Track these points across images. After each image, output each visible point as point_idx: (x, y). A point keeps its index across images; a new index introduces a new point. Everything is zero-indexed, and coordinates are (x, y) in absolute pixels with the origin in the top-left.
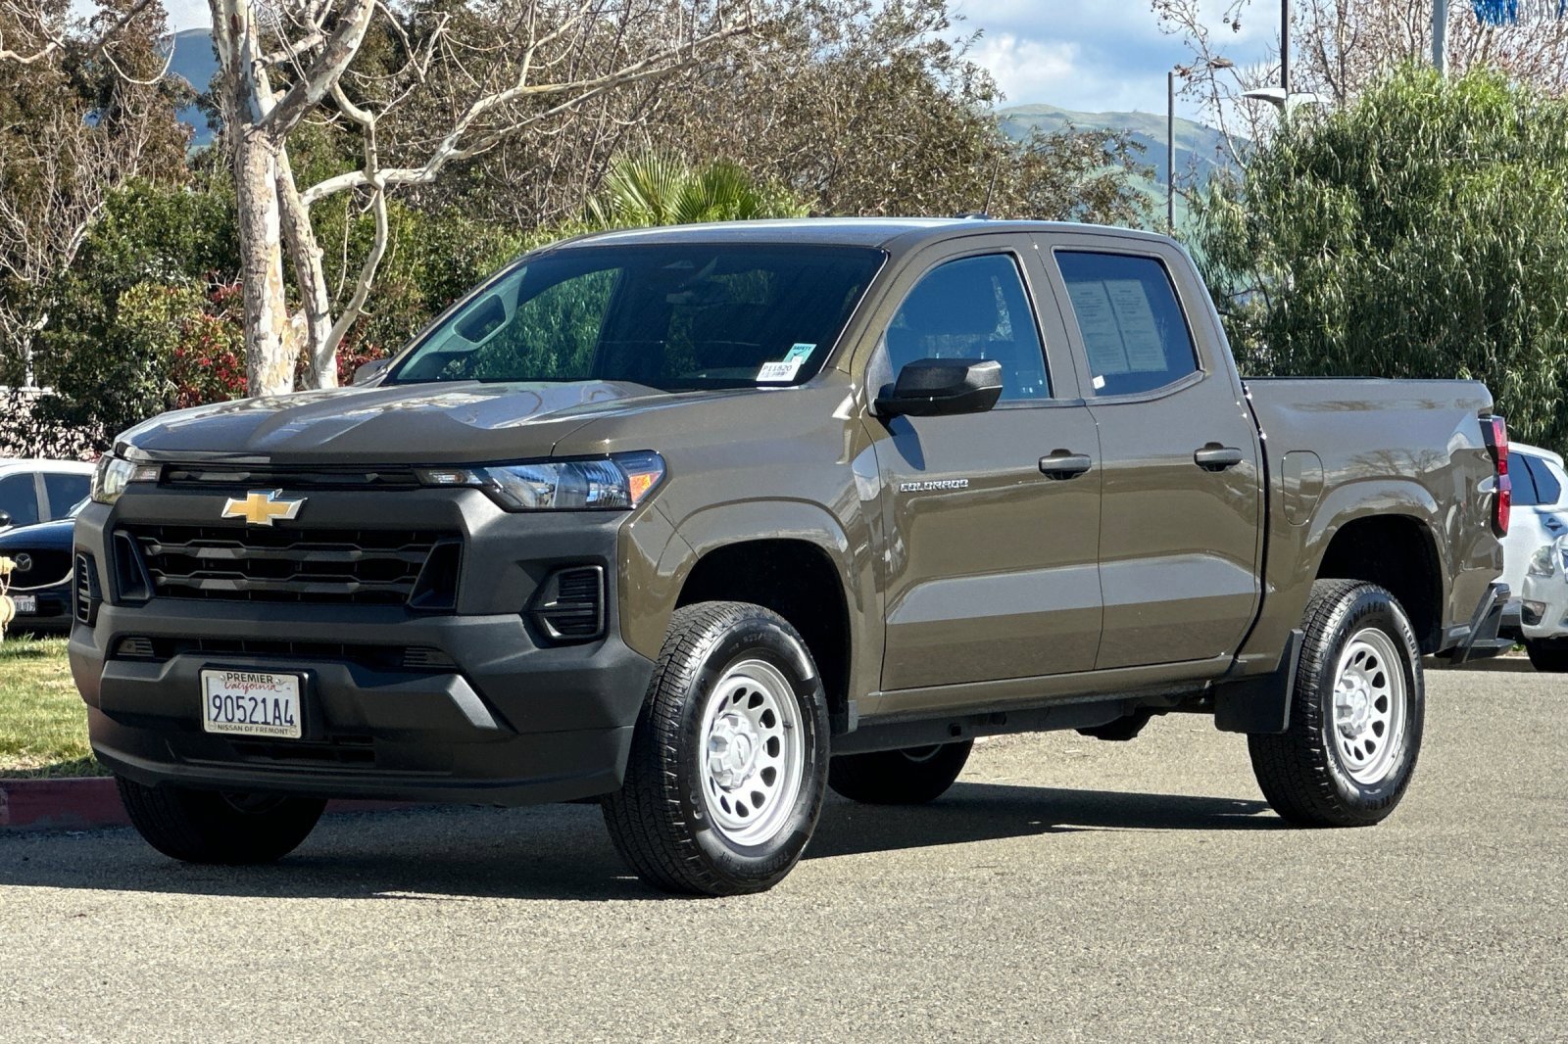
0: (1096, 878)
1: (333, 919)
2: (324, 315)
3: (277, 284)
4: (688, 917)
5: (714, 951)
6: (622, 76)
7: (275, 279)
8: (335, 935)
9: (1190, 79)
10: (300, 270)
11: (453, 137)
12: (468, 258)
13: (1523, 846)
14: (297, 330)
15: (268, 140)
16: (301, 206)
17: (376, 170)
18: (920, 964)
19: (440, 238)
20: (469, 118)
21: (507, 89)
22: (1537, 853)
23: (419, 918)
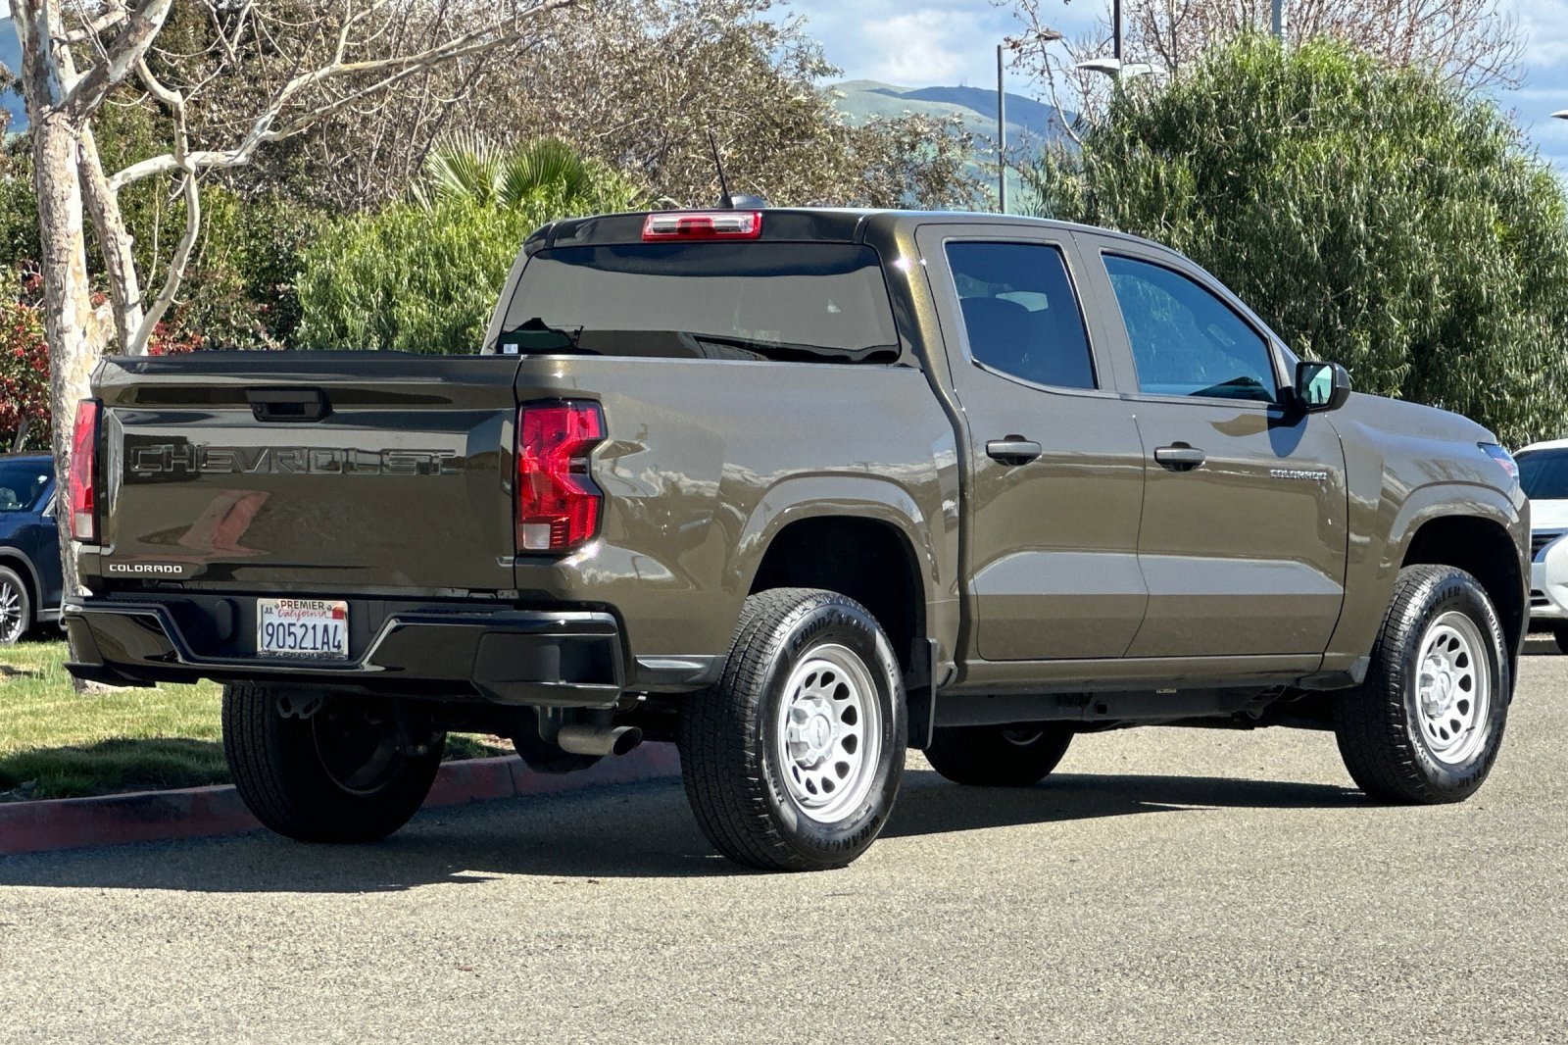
0: (963, 907)
1: (133, 970)
2: (135, 305)
3: (80, 274)
4: (521, 961)
5: (550, 1003)
6: (442, 52)
7: (78, 269)
8: (135, 990)
9: (1020, 51)
10: (109, 258)
11: (268, 118)
12: (290, 243)
13: (1416, 860)
14: (102, 322)
15: (68, 122)
16: (108, 191)
17: (186, 153)
18: (777, 1015)
19: (258, 222)
20: (283, 97)
21: (322, 67)
22: (1431, 867)
23: (229, 967)
